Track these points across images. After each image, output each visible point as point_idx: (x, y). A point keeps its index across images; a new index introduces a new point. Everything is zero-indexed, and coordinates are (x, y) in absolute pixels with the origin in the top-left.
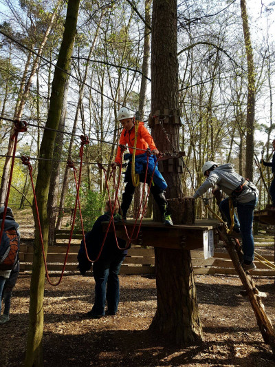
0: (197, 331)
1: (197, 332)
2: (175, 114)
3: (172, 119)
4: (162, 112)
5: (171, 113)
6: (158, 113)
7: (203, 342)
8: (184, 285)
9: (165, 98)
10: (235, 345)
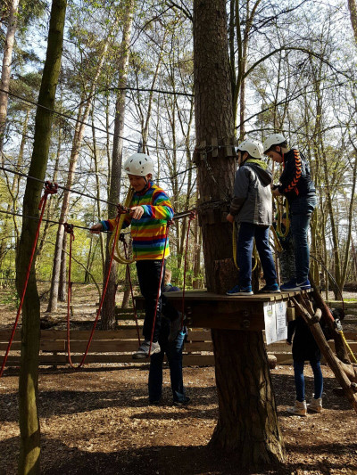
0: (276, 449)
1: (274, 451)
2: (227, 143)
3: (223, 151)
4: (209, 143)
5: (222, 142)
6: (204, 144)
7: (284, 465)
8: (252, 381)
9: (213, 124)
10: (332, 471)
